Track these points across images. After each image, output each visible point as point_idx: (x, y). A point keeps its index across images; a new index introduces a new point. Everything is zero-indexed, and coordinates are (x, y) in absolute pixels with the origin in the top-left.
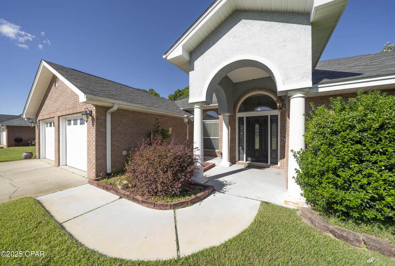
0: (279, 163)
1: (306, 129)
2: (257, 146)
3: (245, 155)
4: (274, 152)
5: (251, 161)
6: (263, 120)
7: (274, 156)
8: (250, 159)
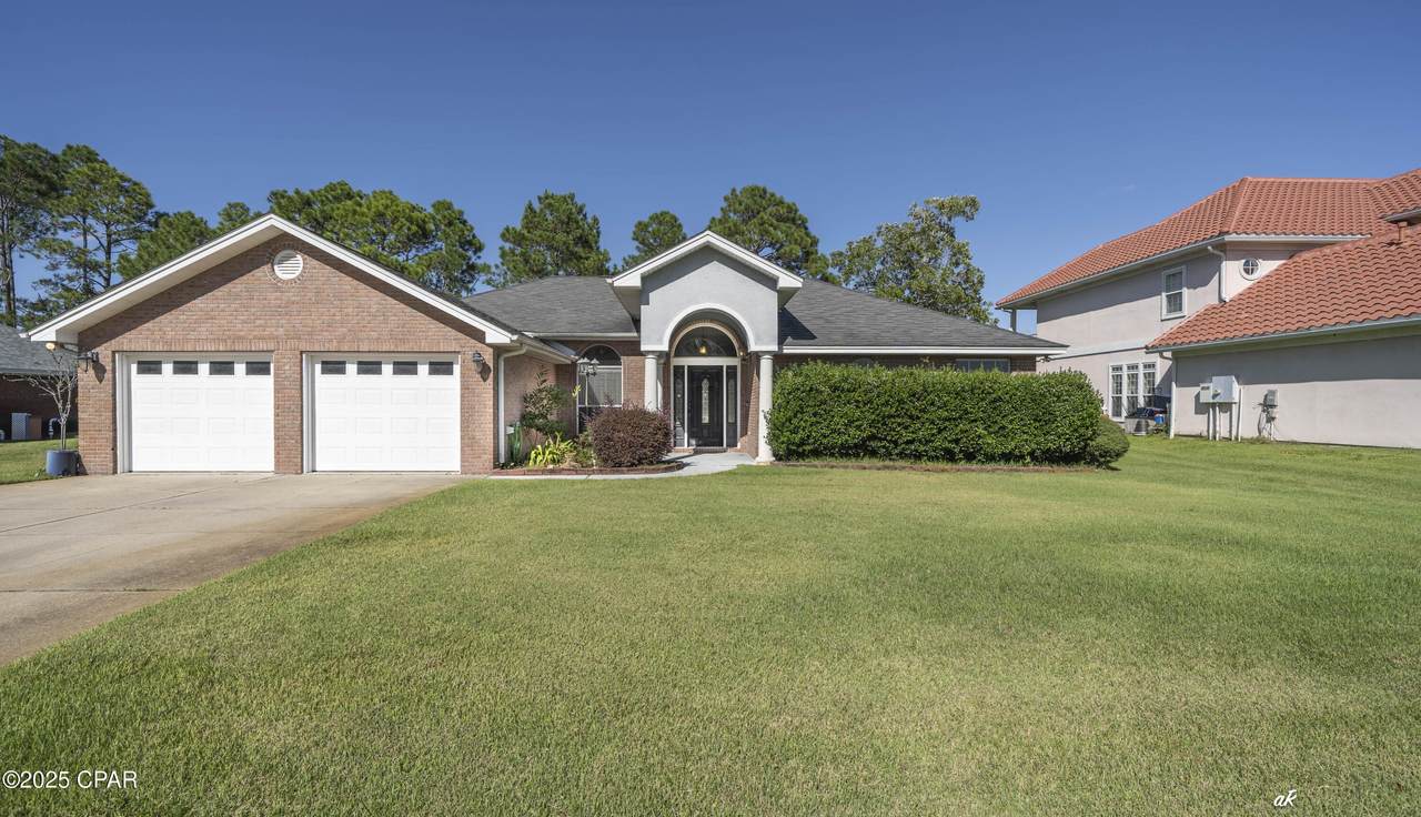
0: (739, 445)
1: (774, 390)
2: (706, 419)
3: (686, 435)
4: (733, 426)
5: (698, 445)
6: (714, 374)
7: (731, 433)
8: (693, 442)
